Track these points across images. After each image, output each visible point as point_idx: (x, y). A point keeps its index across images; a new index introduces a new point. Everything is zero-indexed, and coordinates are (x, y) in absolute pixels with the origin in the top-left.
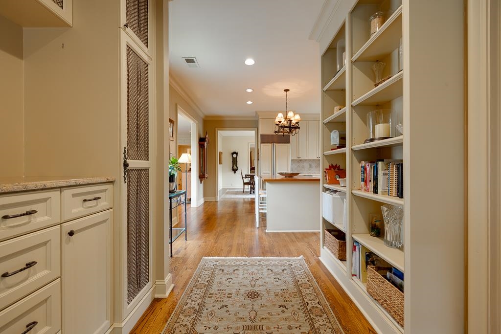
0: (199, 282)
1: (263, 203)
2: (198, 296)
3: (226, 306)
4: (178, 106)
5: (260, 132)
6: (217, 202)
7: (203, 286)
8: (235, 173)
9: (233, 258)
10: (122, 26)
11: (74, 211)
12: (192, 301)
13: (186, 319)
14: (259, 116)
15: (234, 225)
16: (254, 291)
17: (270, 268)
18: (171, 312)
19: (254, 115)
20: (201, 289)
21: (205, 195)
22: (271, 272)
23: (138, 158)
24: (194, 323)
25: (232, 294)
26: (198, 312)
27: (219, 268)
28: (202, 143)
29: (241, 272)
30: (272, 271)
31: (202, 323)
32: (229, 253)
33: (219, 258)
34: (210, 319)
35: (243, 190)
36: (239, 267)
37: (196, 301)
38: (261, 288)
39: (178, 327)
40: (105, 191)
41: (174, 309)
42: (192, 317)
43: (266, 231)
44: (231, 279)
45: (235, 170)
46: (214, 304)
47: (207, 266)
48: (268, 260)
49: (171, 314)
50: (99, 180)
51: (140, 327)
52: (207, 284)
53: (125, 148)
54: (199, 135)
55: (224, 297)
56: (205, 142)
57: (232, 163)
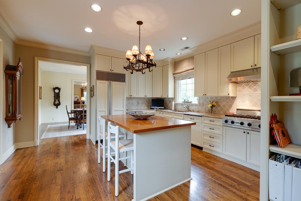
5: (95, 69)
8: (57, 107)
14: (94, 51)
19: (87, 49)
28: (11, 72)
35: (68, 125)
45: (57, 105)
56: (18, 71)
57: (54, 98)
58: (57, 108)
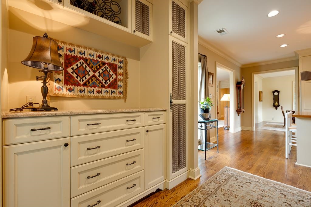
0: (217, 180)
1: (294, 137)
2: (213, 187)
3: (230, 201)
4: (217, 63)
5: (301, 70)
6: (252, 131)
7: (219, 182)
9: (250, 174)
10: (170, 33)
11: (149, 122)
12: (208, 188)
13: (201, 195)
14: (298, 55)
15: (262, 151)
16: (259, 203)
17: (285, 193)
18: (195, 188)
19: (294, 55)
20: (217, 184)
21: (242, 125)
22: (283, 197)
23: (179, 98)
24: (205, 199)
25: (238, 196)
26: (210, 195)
27: (235, 177)
28: (239, 86)
29: (252, 186)
30: (285, 196)
31: (210, 202)
32: (248, 170)
33: (238, 170)
34: (215, 203)
35: (283, 124)
36: (252, 182)
37: (211, 189)
38: (266, 203)
39: (195, 197)
40: (162, 114)
41: (197, 187)
42: (205, 196)
43: (296, 163)
44: (242, 187)
45: (276, 107)
46: (222, 196)
47: (226, 172)
48: (285, 187)
49: (194, 189)
50: (159, 109)
51: (178, 188)
52: (222, 183)
53: (171, 94)
54: (236, 80)
55: (231, 195)
56: (241, 84)
57: (273, 100)
58: (276, 109)
